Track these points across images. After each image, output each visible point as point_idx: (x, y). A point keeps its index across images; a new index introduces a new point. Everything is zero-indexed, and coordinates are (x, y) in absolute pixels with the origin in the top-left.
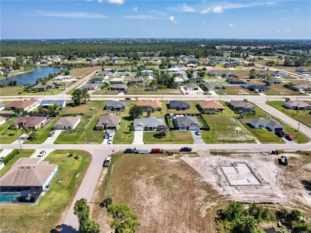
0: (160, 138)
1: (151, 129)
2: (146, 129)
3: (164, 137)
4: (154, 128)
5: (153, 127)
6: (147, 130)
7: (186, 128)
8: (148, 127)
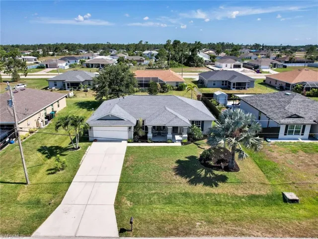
0: (209, 182)
1: (160, 133)
2: (140, 133)
3: (230, 175)
4: (175, 130)
5: (170, 124)
6: (144, 139)
7: (307, 132)
8: (150, 124)
